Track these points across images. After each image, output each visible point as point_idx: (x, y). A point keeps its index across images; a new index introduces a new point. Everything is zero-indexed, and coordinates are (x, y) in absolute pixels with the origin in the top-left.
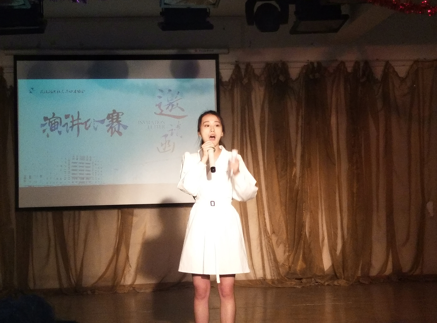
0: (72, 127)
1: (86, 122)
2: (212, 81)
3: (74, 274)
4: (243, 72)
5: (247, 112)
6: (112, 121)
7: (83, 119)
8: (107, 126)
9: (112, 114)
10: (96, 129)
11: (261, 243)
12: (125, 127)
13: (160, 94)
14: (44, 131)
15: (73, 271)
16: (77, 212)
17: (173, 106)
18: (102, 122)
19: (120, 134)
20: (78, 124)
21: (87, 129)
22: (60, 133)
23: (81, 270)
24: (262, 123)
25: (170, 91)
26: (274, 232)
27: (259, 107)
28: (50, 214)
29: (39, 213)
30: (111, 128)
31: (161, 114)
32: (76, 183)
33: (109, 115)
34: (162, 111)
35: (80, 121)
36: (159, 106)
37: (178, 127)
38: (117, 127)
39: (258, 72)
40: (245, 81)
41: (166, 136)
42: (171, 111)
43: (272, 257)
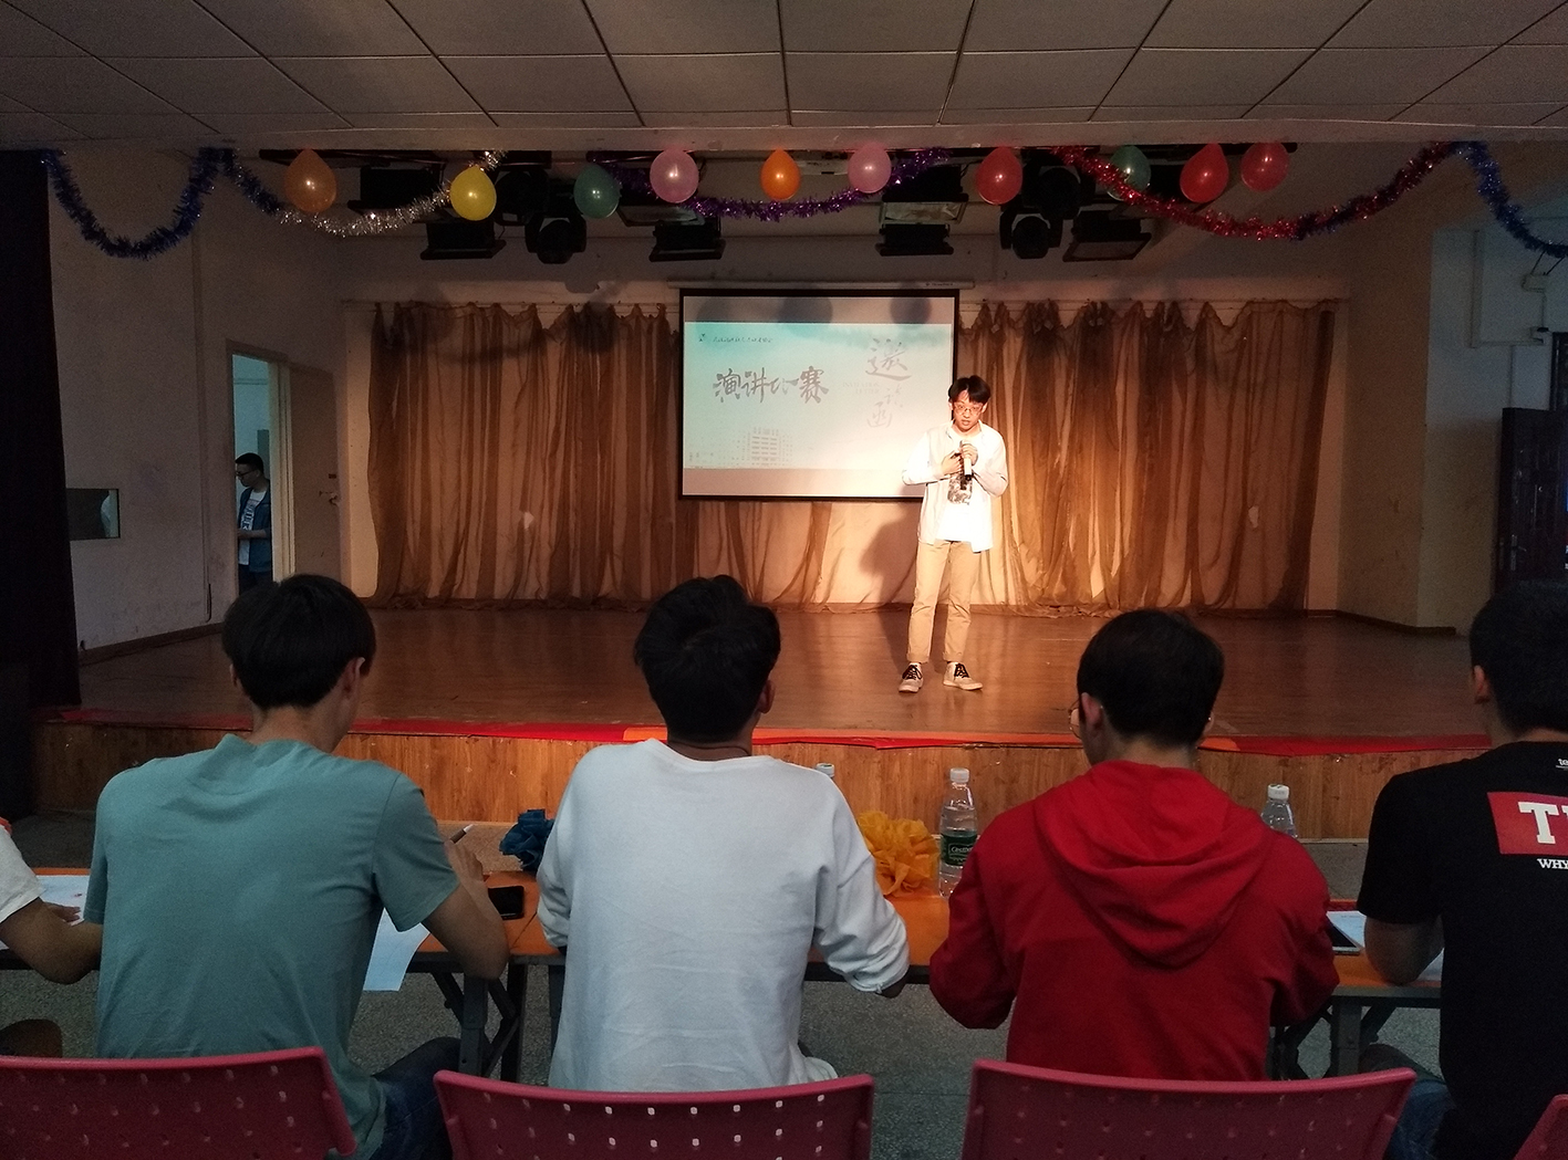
0: (754, 389)
1: (773, 383)
2: (949, 328)
3: (752, 585)
4: (993, 314)
5: (995, 372)
6: (808, 381)
7: (769, 378)
8: (802, 388)
9: (808, 373)
10: (785, 392)
11: (1004, 556)
12: (825, 391)
13: (873, 345)
14: (717, 394)
15: (751, 581)
16: (757, 504)
17: (891, 362)
18: (795, 382)
19: (818, 400)
20: (762, 385)
21: (774, 392)
22: (738, 396)
23: (761, 580)
24: (1016, 388)
25: (888, 340)
26: (1023, 542)
27: (1013, 366)
28: (722, 504)
29: (708, 504)
30: (807, 391)
31: (874, 373)
32: (757, 465)
33: (804, 373)
34: (876, 369)
35: (765, 381)
36: (873, 362)
37: (897, 391)
38: (814, 390)
39: (1013, 316)
40: (996, 328)
41: (880, 404)
42: (888, 369)
43: (1019, 575)
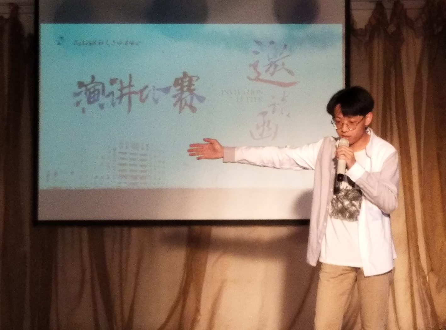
0: (121, 97)
1: (141, 91)
2: (339, 29)
4: (388, 13)
5: (393, 78)
6: (182, 89)
7: (137, 87)
8: (175, 96)
9: (182, 79)
10: (156, 101)
12: (201, 99)
13: (255, 47)
14: (78, 103)
16: (125, 229)
17: (276, 66)
18: (166, 90)
19: (193, 109)
20: (130, 93)
21: (142, 101)
22: (102, 106)
23: (131, 318)
24: (417, 95)
25: (272, 43)
27: (413, 70)
30: (180, 100)
31: (257, 79)
32: (125, 184)
33: (177, 80)
34: (259, 74)
35: (133, 89)
36: (255, 66)
37: (283, 99)
38: (188, 99)
39: (412, 14)
40: (392, 28)
41: (264, 113)
42: (272, 74)
